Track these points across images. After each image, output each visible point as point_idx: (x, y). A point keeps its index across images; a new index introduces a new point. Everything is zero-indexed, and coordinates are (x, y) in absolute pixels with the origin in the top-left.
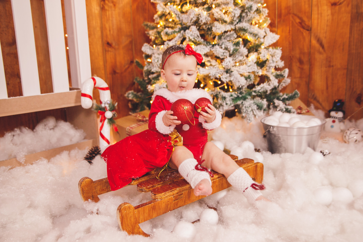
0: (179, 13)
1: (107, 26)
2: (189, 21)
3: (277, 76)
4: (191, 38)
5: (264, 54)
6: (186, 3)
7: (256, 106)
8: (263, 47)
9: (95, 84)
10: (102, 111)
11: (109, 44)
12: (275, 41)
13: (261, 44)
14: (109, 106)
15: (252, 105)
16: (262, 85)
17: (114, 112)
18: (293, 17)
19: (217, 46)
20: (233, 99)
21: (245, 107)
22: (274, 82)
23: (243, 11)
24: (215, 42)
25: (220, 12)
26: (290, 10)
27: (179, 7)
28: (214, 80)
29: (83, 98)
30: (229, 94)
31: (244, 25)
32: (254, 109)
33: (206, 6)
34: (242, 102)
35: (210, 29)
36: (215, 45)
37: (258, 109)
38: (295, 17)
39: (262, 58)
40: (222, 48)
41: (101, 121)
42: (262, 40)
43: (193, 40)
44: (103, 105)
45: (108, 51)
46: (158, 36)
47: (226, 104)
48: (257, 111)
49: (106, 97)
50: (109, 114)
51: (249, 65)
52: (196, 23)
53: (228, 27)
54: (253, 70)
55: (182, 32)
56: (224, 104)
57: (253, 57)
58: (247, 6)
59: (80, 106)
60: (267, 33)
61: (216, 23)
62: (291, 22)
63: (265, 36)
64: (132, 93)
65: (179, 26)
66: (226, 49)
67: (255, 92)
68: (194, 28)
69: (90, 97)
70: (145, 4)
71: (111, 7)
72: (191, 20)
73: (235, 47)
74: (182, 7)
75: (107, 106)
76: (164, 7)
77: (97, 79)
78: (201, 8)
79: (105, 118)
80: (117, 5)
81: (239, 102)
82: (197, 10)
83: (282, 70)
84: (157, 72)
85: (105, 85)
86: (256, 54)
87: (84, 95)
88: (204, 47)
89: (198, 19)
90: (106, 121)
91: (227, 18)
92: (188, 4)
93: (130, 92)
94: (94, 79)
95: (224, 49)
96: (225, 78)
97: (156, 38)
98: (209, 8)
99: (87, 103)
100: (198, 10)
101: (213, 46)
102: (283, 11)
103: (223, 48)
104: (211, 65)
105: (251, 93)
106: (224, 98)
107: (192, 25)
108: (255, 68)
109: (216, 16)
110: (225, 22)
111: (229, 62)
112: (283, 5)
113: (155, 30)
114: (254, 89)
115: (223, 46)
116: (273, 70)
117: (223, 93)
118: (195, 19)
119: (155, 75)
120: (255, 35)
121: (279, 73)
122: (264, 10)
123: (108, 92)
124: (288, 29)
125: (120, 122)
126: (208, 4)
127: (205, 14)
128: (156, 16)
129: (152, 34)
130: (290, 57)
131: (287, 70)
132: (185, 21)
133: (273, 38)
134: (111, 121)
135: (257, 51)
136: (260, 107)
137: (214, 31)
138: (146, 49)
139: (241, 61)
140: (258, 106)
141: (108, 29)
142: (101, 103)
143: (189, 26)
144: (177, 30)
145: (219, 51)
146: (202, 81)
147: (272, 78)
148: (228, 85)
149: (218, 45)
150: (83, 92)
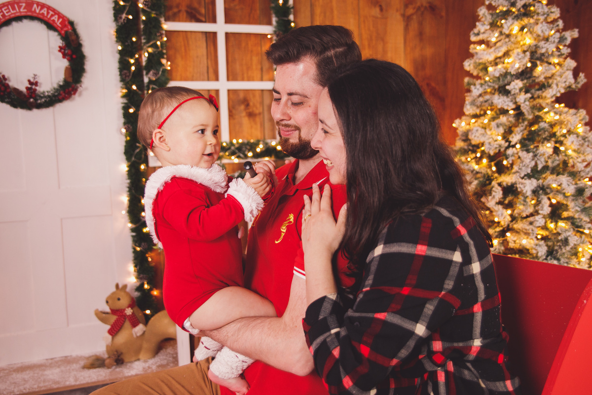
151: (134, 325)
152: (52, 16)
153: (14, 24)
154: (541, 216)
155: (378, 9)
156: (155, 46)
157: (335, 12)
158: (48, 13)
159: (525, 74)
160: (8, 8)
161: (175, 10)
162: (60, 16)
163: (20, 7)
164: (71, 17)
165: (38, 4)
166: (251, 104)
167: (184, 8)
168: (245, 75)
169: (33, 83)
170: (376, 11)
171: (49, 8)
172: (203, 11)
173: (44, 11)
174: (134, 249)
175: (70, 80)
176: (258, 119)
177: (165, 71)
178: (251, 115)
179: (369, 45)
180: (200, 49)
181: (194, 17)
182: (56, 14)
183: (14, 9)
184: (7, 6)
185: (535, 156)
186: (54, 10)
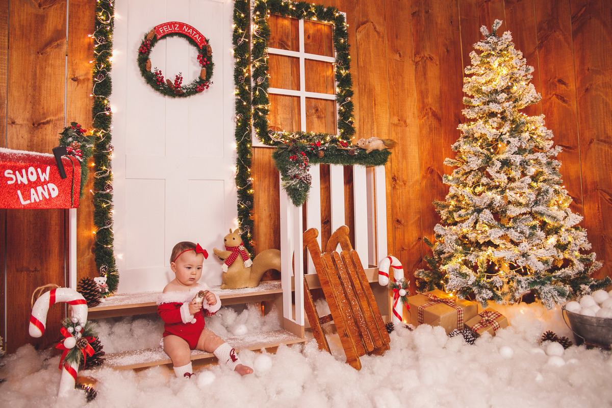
0: (472, 195)
1: (397, 204)
2: (483, 205)
3: (582, 260)
4: (485, 221)
5: (566, 237)
6: (479, 186)
7: (556, 292)
8: (563, 229)
9: (391, 262)
10: (396, 289)
11: (398, 221)
12: (578, 222)
13: (562, 226)
14: (403, 285)
15: (553, 290)
16: (563, 270)
17: (408, 290)
18: (601, 193)
19: (512, 230)
20: (529, 283)
21: (544, 292)
22: (580, 267)
23: (538, 194)
24: (510, 224)
25: (514, 196)
26: (597, 185)
27: (472, 189)
28: (509, 262)
29: (380, 276)
30: (525, 277)
31: (540, 208)
32: (555, 295)
33: (499, 190)
34: (541, 287)
35: (504, 212)
36: (510, 228)
37: (559, 295)
38: (604, 194)
39: (563, 242)
40: (517, 231)
41: (395, 299)
42: (562, 223)
43: (487, 223)
44: (397, 283)
45: (398, 228)
46: (448, 215)
47: (522, 287)
48: (559, 298)
49: (400, 275)
50: (403, 292)
51: (547, 249)
52: (490, 206)
53: (524, 210)
54: (553, 254)
55: (475, 214)
56: (520, 287)
57: (553, 240)
58: (543, 190)
59: (378, 283)
60: (568, 213)
61: (510, 206)
62: (599, 198)
63: (566, 217)
64: (423, 272)
65: (473, 208)
66: (522, 232)
67: (555, 277)
68: (487, 211)
69: (387, 275)
70: (434, 180)
71: (402, 186)
72: (485, 204)
73: (531, 231)
74: (474, 189)
75: (401, 284)
76: (457, 189)
77: (394, 258)
78: (494, 191)
79: (399, 295)
80: (407, 183)
81: (537, 287)
82: (490, 194)
83: (588, 254)
84: (449, 252)
85: (399, 264)
86: (555, 236)
87: (382, 273)
88: (499, 230)
89: (492, 203)
90: (400, 298)
91: (522, 200)
92: (481, 186)
93: (421, 270)
94: (390, 258)
95: (519, 233)
96: (521, 262)
97: (448, 218)
98: (503, 192)
99: (384, 281)
100: (492, 194)
101: (508, 228)
102: (589, 187)
103: (519, 231)
104: (506, 247)
105: (551, 278)
106: (519, 282)
107: (486, 208)
108: (555, 252)
109: (510, 199)
110: (520, 204)
111: (525, 246)
112: (589, 180)
113: (446, 210)
114: (554, 274)
115: (519, 229)
116: (577, 253)
117: (519, 277)
118: (488, 203)
119: (446, 255)
120: (554, 218)
121: (584, 256)
122: (563, 191)
123: (402, 271)
124: (597, 206)
125: (412, 300)
126: (501, 187)
127: (498, 198)
128: (447, 197)
129: (444, 214)
130: (602, 236)
131: (594, 254)
132: (478, 204)
133: (575, 219)
134: (404, 299)
135: (556, 233)
136: (562, 294)
137: (508, 214)
138: (438, 229)
139: (538, 245)
140: (558, 292)
141: (398, 207)
142: (395, 281)
143: (483, 209)
144: (470, 212)
145: (514, 235)
146: (496, 263)
147: (575, 261)
148: (524, 268)
149: (513, 228)
150: (380, 270)
151: (245, 258)
152: (195, 35)
153: (168, 38)
154: (529, 177)
155: (398, 55)
156: (262, 61)
157: (372, 54)
158: (193, 32)
159: (507, 90)
160: (167, 27)
161: (272, 41)
162: (200, 35)
163: (175, 27)
164: (207, 37)
165: (187, 26)
166: (319, 110)
167: (277, 40)
168: (316, 90)
169: (179, 78)
170: (397, 57)
171: (194, 29)
172: (290, 44)
173: (190, 31)
174: (239, 206)
175: (204, 78)
176: (323, 121)
177: (267, 78)
178: (319, 117)
179: (393, 78)
180: (286, 69)
181: (283, 46)
182: (197, 34)
183: (171, 28)
184: (167, 25)
185: (520, 139)
186: (196, 31)
